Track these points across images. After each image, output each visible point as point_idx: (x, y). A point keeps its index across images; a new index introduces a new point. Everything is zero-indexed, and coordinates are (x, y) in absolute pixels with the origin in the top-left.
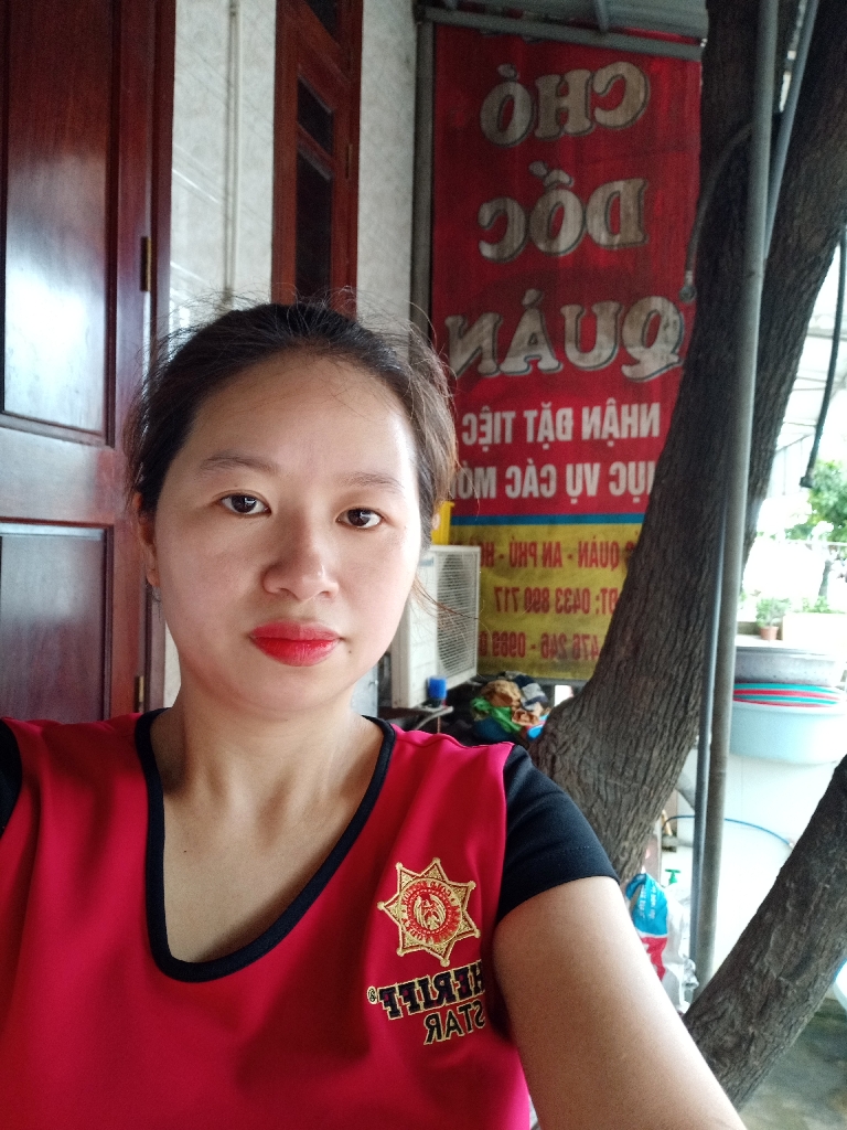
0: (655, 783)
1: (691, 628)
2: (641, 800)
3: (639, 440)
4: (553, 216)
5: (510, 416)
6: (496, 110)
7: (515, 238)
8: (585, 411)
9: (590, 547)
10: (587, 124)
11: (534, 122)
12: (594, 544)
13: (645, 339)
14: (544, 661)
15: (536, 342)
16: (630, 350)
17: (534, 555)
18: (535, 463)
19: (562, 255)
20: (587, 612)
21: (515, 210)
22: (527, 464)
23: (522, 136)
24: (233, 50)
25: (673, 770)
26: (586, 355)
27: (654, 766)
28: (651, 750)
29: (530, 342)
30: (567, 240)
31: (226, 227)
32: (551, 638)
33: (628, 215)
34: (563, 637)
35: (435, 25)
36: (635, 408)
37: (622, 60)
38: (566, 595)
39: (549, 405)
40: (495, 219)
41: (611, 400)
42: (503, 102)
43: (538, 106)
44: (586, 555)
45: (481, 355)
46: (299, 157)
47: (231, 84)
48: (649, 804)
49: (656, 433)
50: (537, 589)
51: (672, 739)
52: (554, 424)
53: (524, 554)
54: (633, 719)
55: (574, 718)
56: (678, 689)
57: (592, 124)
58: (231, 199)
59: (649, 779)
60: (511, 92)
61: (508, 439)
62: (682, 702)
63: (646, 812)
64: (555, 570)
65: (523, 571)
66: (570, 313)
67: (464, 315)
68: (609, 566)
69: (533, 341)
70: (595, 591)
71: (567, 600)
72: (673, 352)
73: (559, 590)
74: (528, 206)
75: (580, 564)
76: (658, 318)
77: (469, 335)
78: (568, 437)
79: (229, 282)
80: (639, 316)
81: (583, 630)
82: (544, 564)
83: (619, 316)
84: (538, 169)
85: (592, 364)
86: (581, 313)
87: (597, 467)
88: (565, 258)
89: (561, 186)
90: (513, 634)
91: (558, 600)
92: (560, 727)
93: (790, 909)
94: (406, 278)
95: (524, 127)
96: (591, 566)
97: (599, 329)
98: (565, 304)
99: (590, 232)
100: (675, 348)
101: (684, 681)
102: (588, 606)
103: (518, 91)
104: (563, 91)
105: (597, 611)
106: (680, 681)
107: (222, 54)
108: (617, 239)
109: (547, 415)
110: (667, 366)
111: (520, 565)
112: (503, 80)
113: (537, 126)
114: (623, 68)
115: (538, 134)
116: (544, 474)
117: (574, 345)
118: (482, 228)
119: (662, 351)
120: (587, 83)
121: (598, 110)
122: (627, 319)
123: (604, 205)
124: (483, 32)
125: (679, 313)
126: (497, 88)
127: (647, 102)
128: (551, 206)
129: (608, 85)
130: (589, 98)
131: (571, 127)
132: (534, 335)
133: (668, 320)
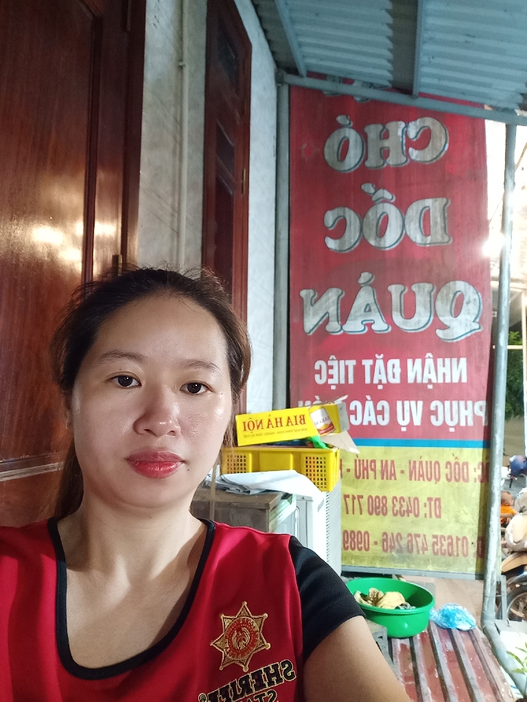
3: (451, 384)
4: (380, 221)
5: (351, 363)
6: (336, 147)
7: (352, 236)
8: (410, 362)
9: (417, 465)
10: (404, 159)
11: (365, 156)
12: (421, 463)
13: (453, 311)
14: (385, 554)
15: (370, 310)
16: (442, 319)
17: (374, 470)
18: (373, 400)
19: (388, 249)
20: (417, 516)
21: (351, 216)
22: (366, 400)
23: (355, 166)
26: (409, 320)
29: (365, 311)
30: (391, 239)
32: (390, 536)
33: (436, 223)
34: (399, 534)
35: (290, 87)
36: (448, 361)
37: (425, 116)
38: (400, 502)
39: (382, 356)
40: (337, 222)
41: (430, 355)
42: (342, 141)
43: (366, 141)
44: (415, 472)
45: (329, 317)
49: (464, 380)
50: (377, 497)
52: (385, 371)
53: (366, 469)
57: (406, 161)
58: (176, 215)
60: (347, 135)
61: (351, 381)
64: (391, 482)
65: (366, 482)
66: (395, 290)
67: (314, 289)
68: (433, 480)
69: (368, 309)
70: (423, 500)
71: (401, 506)
72: (474, 321)
73: (395, 498)
74: (362, 214)
75: (411, 479)
76: (462, 297)
77: (317, 306)
78: (397, 380)
81: (414, 530)
82: (383, 478)
83: (432, 294)
84: (369, 188)
85: (413, 328)
86: (402, 292)
87: (420, 403)
88: (390, 251)
89: (385, 201)
90: (359, 532)
91: (394, 506)
95: (357, 160)
96: (419, 480)
97: (418, 303)
98: (391, 284)
99: (408, 233)
100: (476, 318)
102: (418, 512)
103: (352, 135)
104: (385, 135)
105: (426, 515)
108: (429, 239)
109: (380, 363)
110: (471, 331)
111: (364, 478)
112: (340, 126)
113: (366, 159)
114: (428, 122)
115: (367, 164)
116: (379, 408)
117: (399, 314)
118: (326, 228)
119: (467, 320)
120: (403, 131)
121: (411, 149)
122: (439, 297)
123: (418, 215)
124: (325, 93)
125: (477, 293)
126: (336, 132)
127: (447, 145)
128: (378, 216)
129: (418, 133)
130: (404, 142)
131: (391, 161)
132: (368, 305)
133: (469, 298)
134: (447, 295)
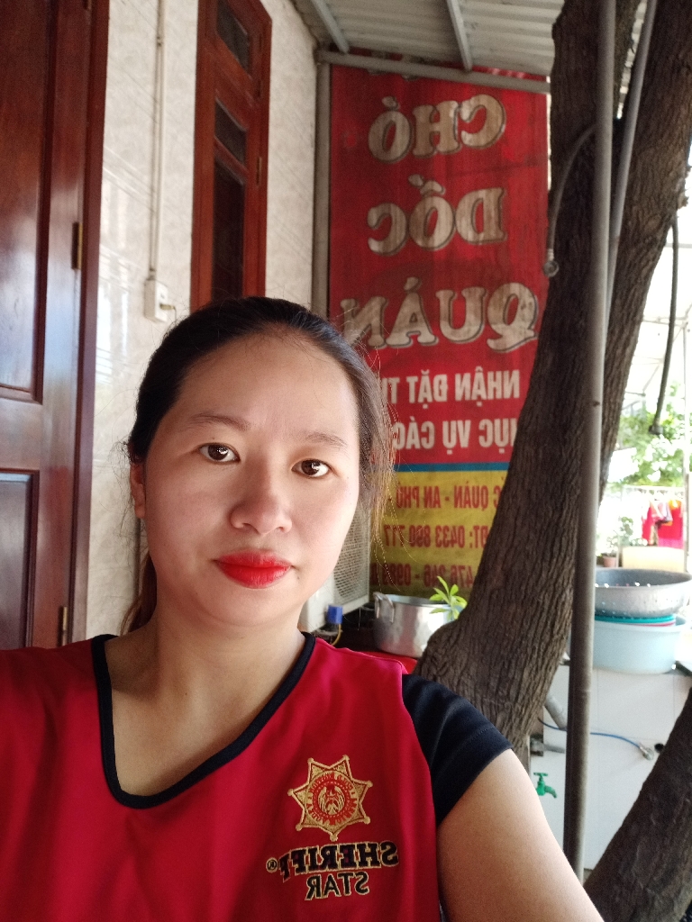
0: (526, 701)
1: (555, 560)
2: (514, 717)
3: (503, 401)
4: (429, 218)
5: (395, 381)
6: (381, 133)
7: (398, 235)
8: (458, 377)
9: (463, 491)
10: (456, 144)
11: (413, 143)
12: (467, 489)
13: (506, 317)
14: (427, 589)
15: (416, 320)
16: (494, 327)
17: (417, 498)
18: (417, 420)
19: (436, 250)
20: (462, 546)
21: (397, 213)
22: (410, 421)
23: (402, 155)
24: (159, 73)
25: (542, 687)
26: (457, 331)
27: (525, 684)
28: (522, 671)
29: (411, 321)
30: (440, 237)
31: (151, 219)
32: (432, 568)
33: (490, 217)
34: (442, 567)
35: (331, 66)
36: (499, 374)
37: (484, 93)
38: (444, 530)
39: (428, 372)
40: (381, 221)
41: (479, 368)
42: (387, 126)
43: (415, 125)
44: (462, 498)
45: (371, 330)
46: (217, 164)
47: (157, 101)
48: (521, 720)
49: (517, 395)
50: (420, 527)
51: (540, 660)
52: (432, 388)
53: (408, 497)
54: (505, 643)
55: (452, 641)
56: (544, 615)
57: (459, 147)
58: (155, 196)
59: (520, 698)
60: (393, 119)
61: (394, 400)
62: (549, 627)
63: (519, 728)
64: (436, 510)
65: (408, 511)
66: (443, 296)
67: (355, 299)
68: (480, 507)
69: (414, 320)
70: (469, 528)
71: (445, 536)
72: (529, 328)
73: (438, 528)
74: (409, 210)
75: (456, 506)
76: (516, 301)
77: (358, 318)
78: (444, 398)
79: (153, 264)
80: (499, 298)
81: (458, 562)
82: (426, 506)
83: (484, 299)
84: (417, 180)
85: (462, 338)
86: (452, 298)
87: (468, 423)
88: (440, 251)
89: (435, 194)
90: (400, 565)
91: (438, 536)
92: (440, 650)
93: (654, 823)
94: (308, 268)
95: (405, 147)
96: (465, 507)
97: (468, 309)
98: (441, 289)
99: (459, 231)
100: (531, 325)
101: (550, 607)
102: (464, 542)
103: (399, 119)
104: (436, 118)
105: (471, 546)
106: (546, 608)
107: (150, 77)
108: (482, 236)
109: (425, 380)
110: (525, 339)
111: (405, 506)
112: (386, 110)
113: (414, 146)
114: (484, 100)
116: (424, 430)
117: (447, 323)
118: (370, 228)
119: (521, 327)
120: (455, 113)
121: (464, 133)
122: (491, 302)
123: (470, 209)
124: (370, 71)
125: (533, 296)
126: (382, 116)
127: (504, 127)
128: (427, 211)
129: (471, 114)
130: (457, 124)
131: (442, 147)
132: (414, 315)
133: (524, 302)
134: (501, 299)
